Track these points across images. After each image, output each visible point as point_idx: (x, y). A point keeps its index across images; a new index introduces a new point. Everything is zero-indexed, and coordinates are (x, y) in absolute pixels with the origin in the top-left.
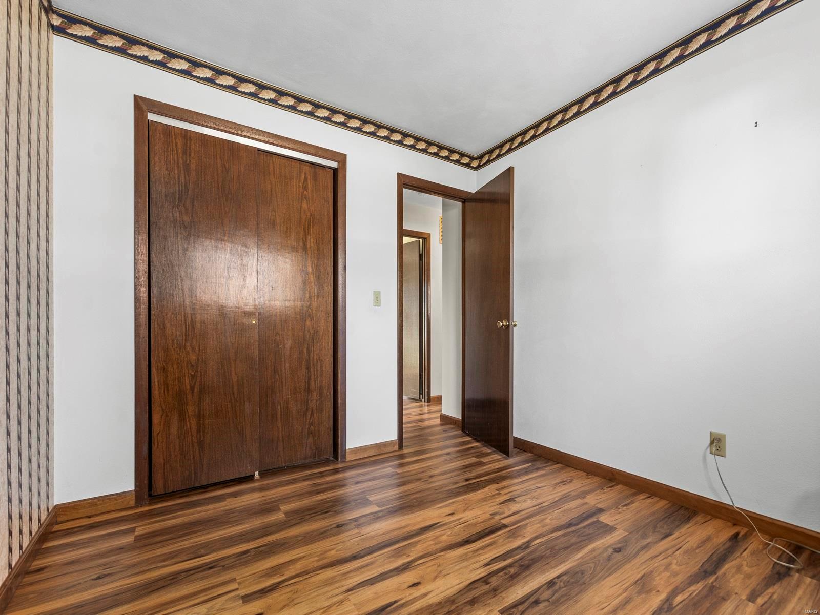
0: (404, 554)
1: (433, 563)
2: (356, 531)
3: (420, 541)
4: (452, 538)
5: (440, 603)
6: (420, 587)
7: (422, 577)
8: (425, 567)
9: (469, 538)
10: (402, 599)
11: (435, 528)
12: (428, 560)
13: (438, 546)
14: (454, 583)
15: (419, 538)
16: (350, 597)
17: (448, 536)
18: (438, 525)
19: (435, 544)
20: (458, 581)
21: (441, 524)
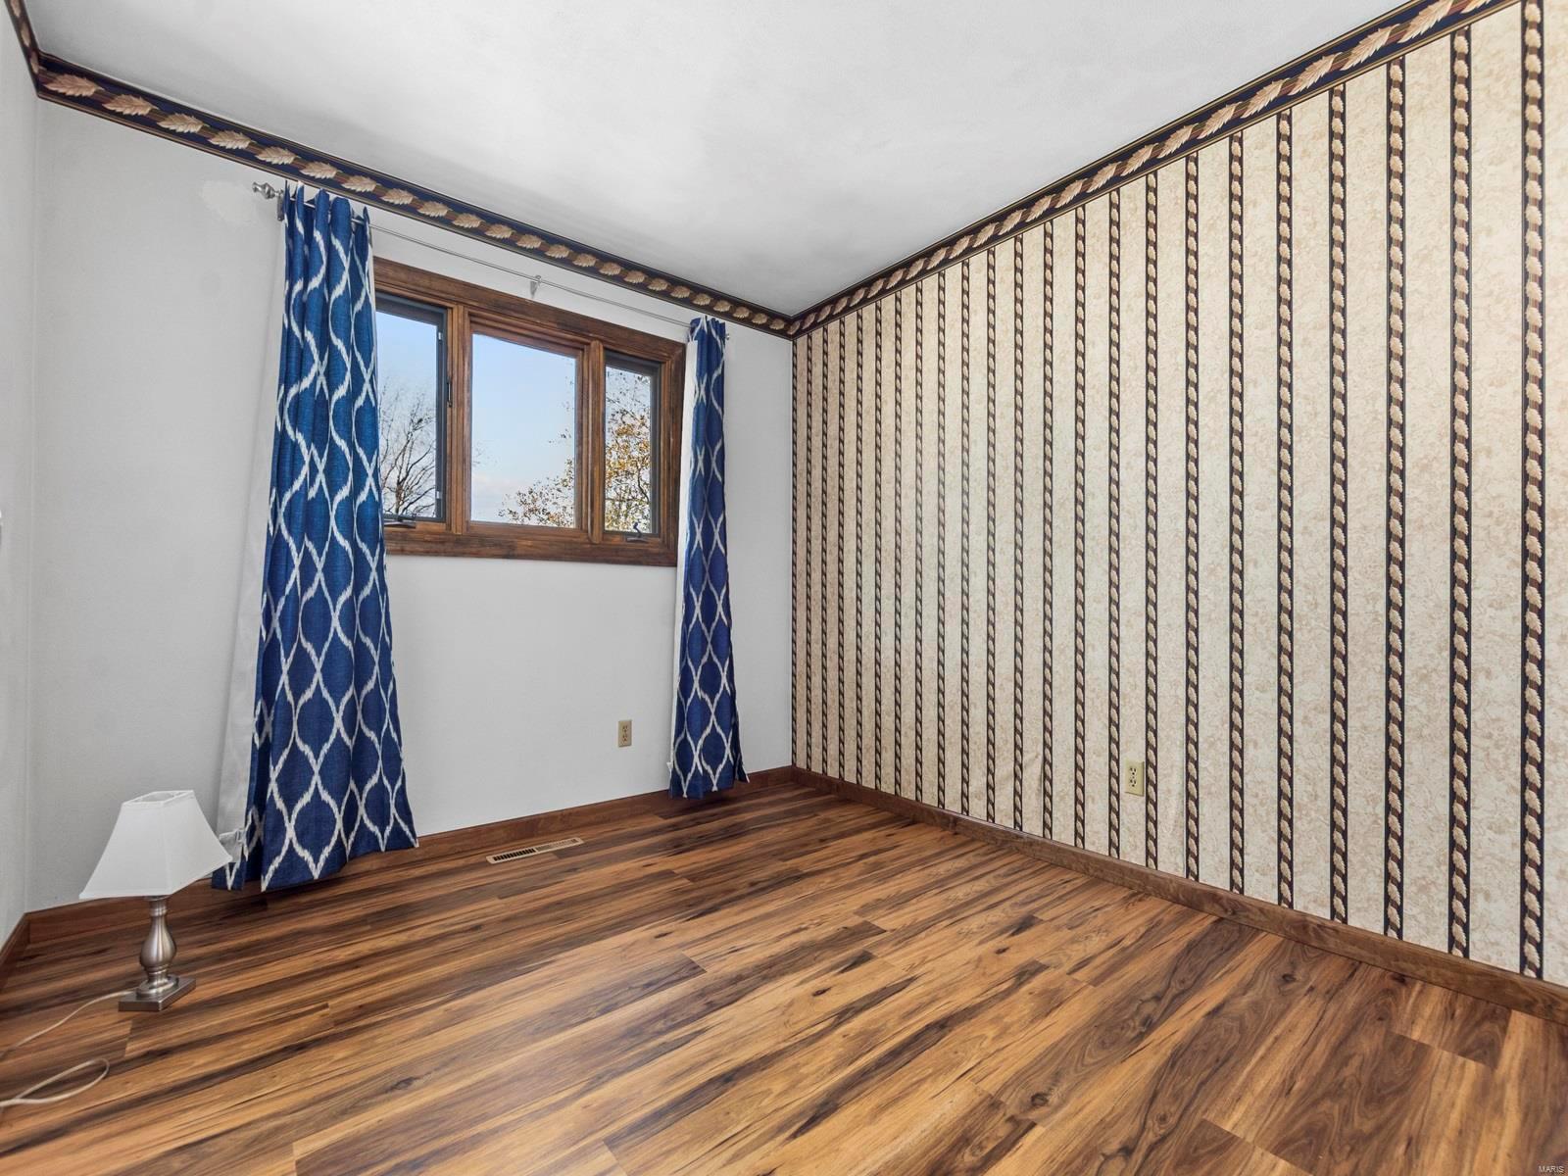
0: (853, 1038)
1: (797, 1028)
2: (990, 1085)
3: (831, 1072)
4: (760, 1085)
5: (783, 975)
6: (814, 990)
7: (813, 1004)
8: (811, 1019)
9: (722, 1088)
10: (835, 975)
11: (801, 1114)
12: (807, 1031)
13: (790, 1062)
14: (761, 999)
15: (832, 1082)
16: (904, 973)
17: (768, 1092)
18: (794, 1128)
19: (796, 1067)
20: (756, 1002)
21: (787, 1134)
